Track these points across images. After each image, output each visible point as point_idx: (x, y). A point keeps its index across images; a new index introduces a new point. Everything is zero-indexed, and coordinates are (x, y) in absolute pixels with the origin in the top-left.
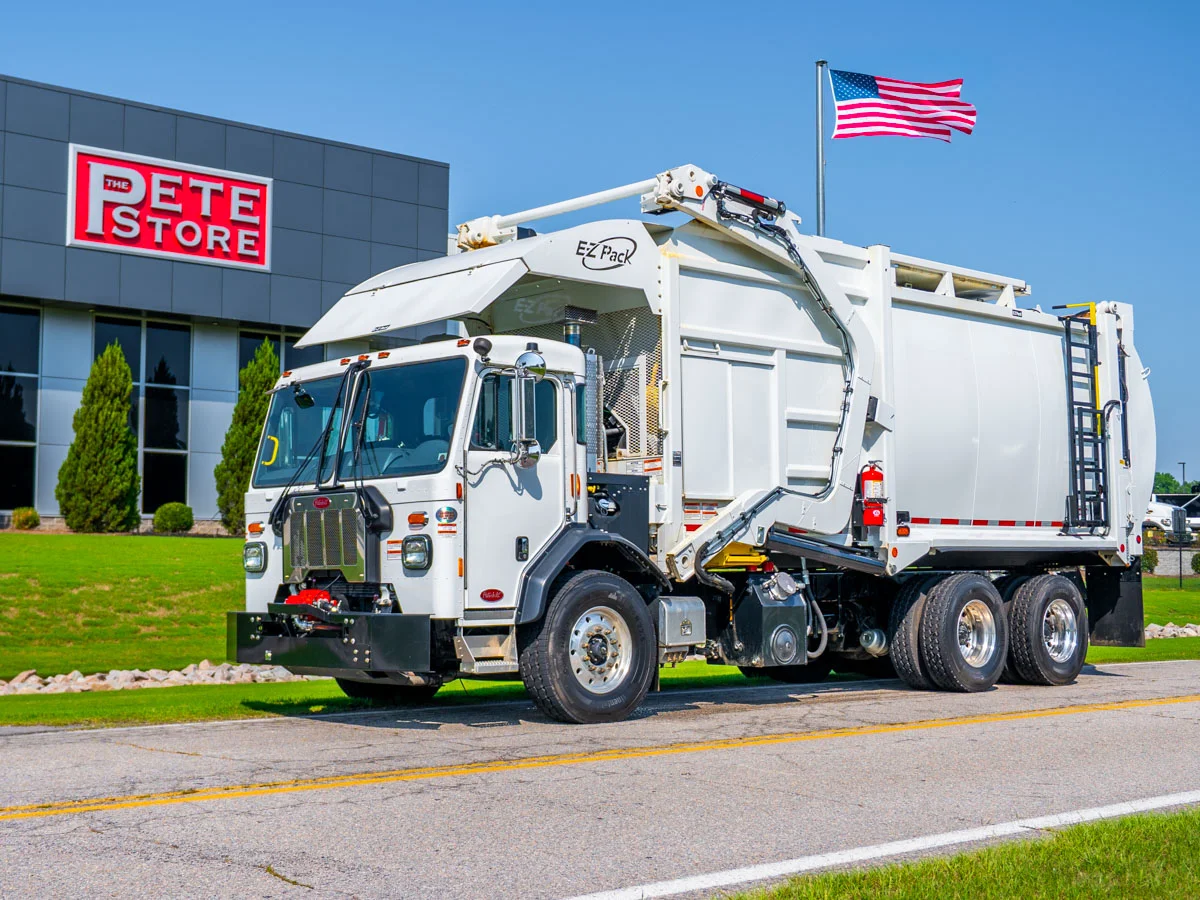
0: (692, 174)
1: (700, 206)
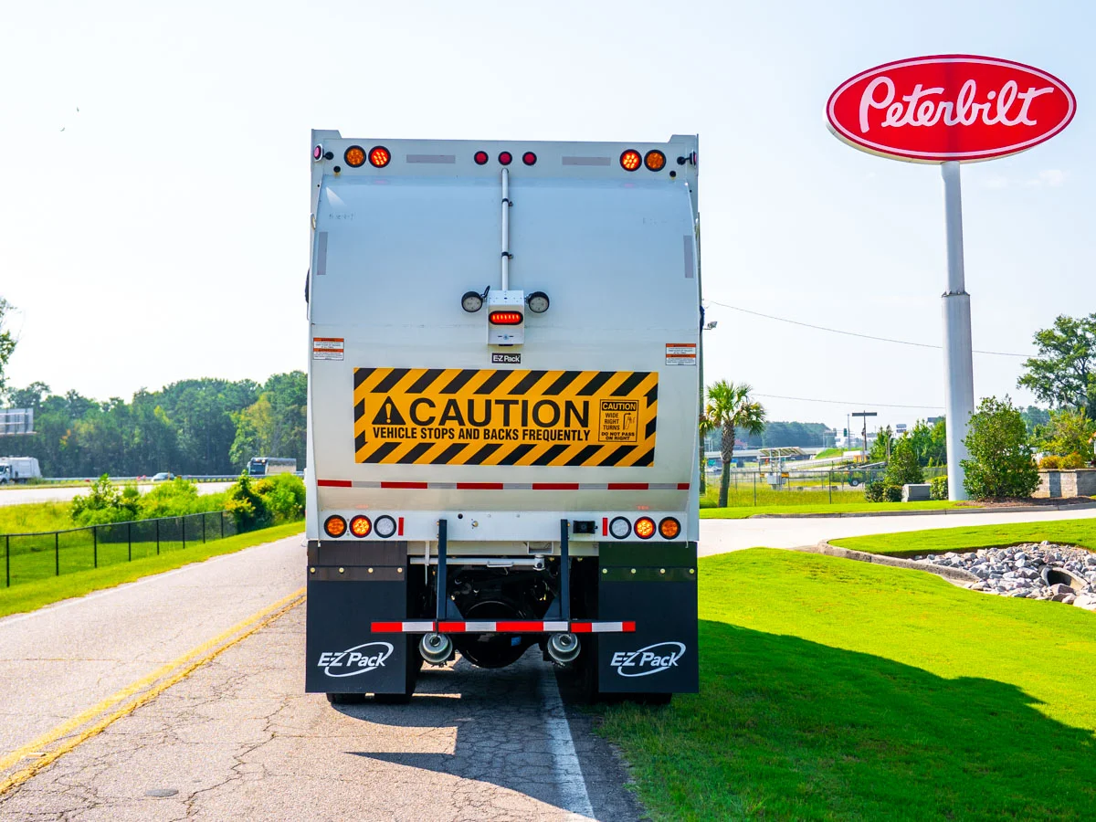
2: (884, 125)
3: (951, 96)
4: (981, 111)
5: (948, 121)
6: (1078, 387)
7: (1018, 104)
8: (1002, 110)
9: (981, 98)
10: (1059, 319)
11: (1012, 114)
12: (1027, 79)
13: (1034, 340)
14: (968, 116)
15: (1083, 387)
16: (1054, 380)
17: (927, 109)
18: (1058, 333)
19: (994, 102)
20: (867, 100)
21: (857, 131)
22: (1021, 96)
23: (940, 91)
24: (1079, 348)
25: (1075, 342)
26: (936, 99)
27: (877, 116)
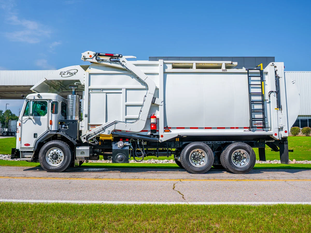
0: (88, 53)
1: (92, 60)
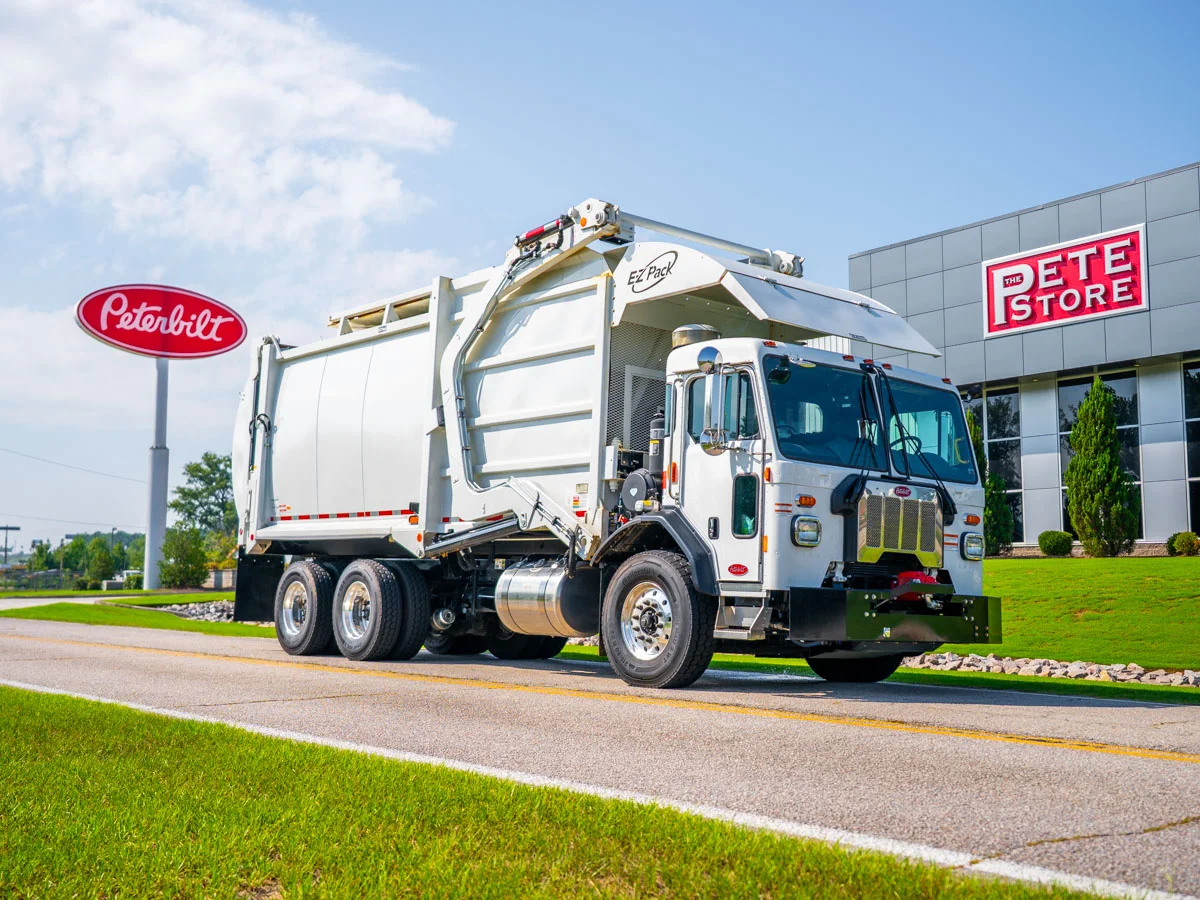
2: (118, 326)
3: (166, 313)
4: (185, 327)
5: (162, 330)
6: (217, 513)
7: (210, 326)
8: (200, 328)
9: (186, 318)
10: (206, 455)
11: (206, 331)
12: (217, 310)
13: (184, 471)
14: (177, 328)
15: (221, 513)
16: (197, 507)
17: (149, 320)
18: (205, 467)
19: (195, 322)
20: (107, 307)
21: (98, 328)
22: (213, 320)
23: (159, 309)
24: (221, 480)
25: (218, 475)
26: (156, 314)
27: (113, 320)
